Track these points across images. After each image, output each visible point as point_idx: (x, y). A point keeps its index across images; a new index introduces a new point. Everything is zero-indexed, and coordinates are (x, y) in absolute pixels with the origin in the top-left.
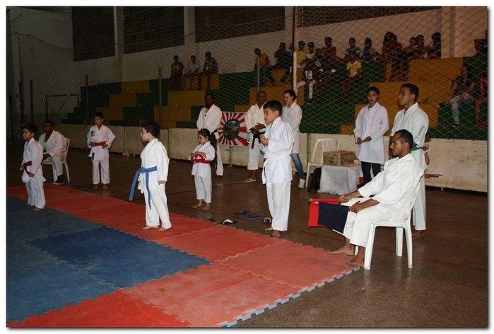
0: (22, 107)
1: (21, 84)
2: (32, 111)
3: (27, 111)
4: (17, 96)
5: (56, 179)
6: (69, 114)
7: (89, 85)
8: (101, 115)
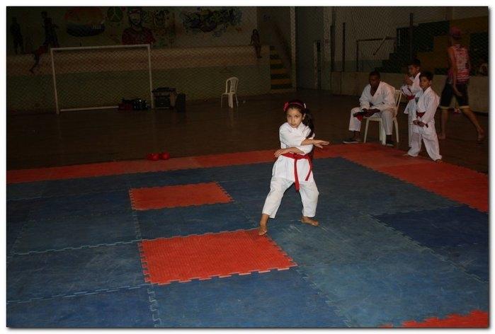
0: (333, 54)
1: (332, 27)
2: (344, 58)
3: (338, 57)
4: (327, 41)
5: (383, 139)
6: (384, 62)
7: (414, 24)
8: (417, 63)
